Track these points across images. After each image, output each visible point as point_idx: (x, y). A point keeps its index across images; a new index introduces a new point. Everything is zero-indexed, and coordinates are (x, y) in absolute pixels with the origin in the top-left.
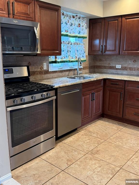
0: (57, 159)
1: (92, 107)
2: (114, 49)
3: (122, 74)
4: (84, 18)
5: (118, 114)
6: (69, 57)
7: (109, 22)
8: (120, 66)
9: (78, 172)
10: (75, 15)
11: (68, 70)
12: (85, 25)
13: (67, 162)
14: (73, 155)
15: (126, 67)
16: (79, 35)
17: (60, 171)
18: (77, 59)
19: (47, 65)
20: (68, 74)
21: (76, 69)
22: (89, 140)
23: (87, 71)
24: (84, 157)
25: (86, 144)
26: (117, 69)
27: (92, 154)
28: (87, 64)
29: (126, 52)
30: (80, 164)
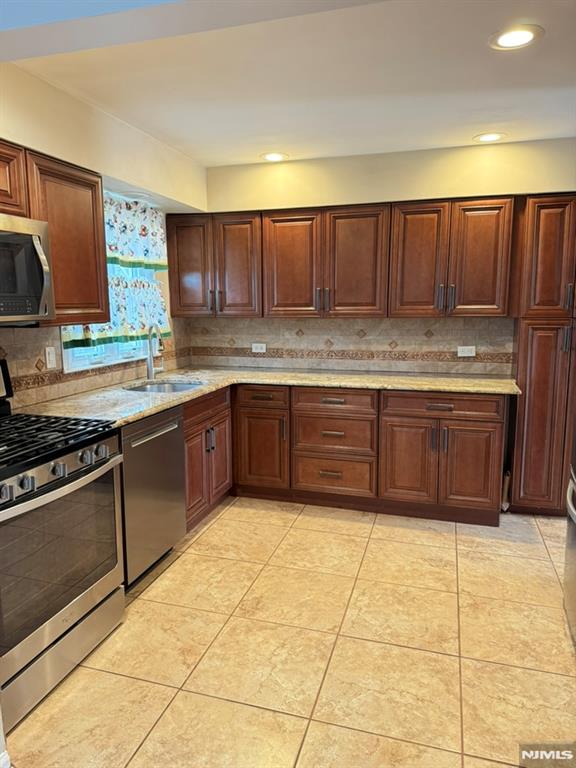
0: (146, 658)
1: (209, 471)
2: (246, 301)
3: (269, 369)
4: (156, 210)
5: (278, 479)
6: (122, 324)
7: (227, 227)
8: (264, 346)
9: (227, 680)
10: (131, 201)
11: (119, 365)
12: (158, 230)
13: (181, 658)
14: (192, 633)
15: (278, 349)
16: (146, 260)
17: (170, 692)
18: (146, 332)
19: (56, 355)
20: (122, 378)
21: (144, 360)
22: (221, 575)
23: (172, 363)
24: (226, 629)
25: (216, 587)
26: (256, 355)
27: (245, 613)
28: (170, 344)
29: (280, 309)
30: (224, 655)
